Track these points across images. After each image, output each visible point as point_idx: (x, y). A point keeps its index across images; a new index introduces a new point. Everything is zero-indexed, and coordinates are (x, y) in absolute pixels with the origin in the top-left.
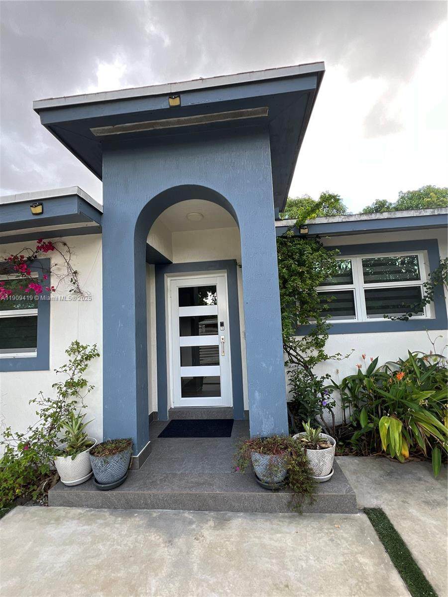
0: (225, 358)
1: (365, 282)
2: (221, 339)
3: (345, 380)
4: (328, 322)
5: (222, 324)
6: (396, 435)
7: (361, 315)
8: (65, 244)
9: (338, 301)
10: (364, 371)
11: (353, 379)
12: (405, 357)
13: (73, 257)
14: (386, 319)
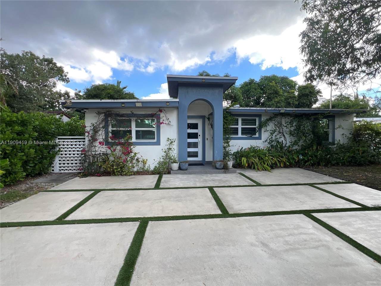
0: (200, 146)
1: (242, 125)
2: (199, 140)
3: (234, 152)
4: (231, 136)
5: (200, 135)
6: (245, 161)
7: (240, 135)
8: (165, 110)
9: (234, 130)
10: (239, 150)
11: (236, 152)
12: (250, 147)
13: (167, 114)
14: (246, 136)
